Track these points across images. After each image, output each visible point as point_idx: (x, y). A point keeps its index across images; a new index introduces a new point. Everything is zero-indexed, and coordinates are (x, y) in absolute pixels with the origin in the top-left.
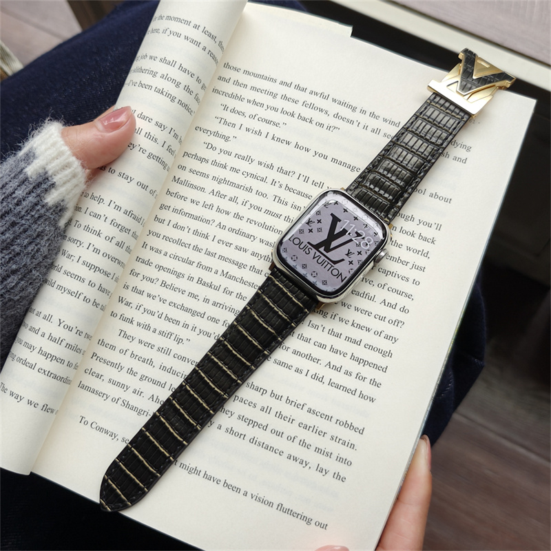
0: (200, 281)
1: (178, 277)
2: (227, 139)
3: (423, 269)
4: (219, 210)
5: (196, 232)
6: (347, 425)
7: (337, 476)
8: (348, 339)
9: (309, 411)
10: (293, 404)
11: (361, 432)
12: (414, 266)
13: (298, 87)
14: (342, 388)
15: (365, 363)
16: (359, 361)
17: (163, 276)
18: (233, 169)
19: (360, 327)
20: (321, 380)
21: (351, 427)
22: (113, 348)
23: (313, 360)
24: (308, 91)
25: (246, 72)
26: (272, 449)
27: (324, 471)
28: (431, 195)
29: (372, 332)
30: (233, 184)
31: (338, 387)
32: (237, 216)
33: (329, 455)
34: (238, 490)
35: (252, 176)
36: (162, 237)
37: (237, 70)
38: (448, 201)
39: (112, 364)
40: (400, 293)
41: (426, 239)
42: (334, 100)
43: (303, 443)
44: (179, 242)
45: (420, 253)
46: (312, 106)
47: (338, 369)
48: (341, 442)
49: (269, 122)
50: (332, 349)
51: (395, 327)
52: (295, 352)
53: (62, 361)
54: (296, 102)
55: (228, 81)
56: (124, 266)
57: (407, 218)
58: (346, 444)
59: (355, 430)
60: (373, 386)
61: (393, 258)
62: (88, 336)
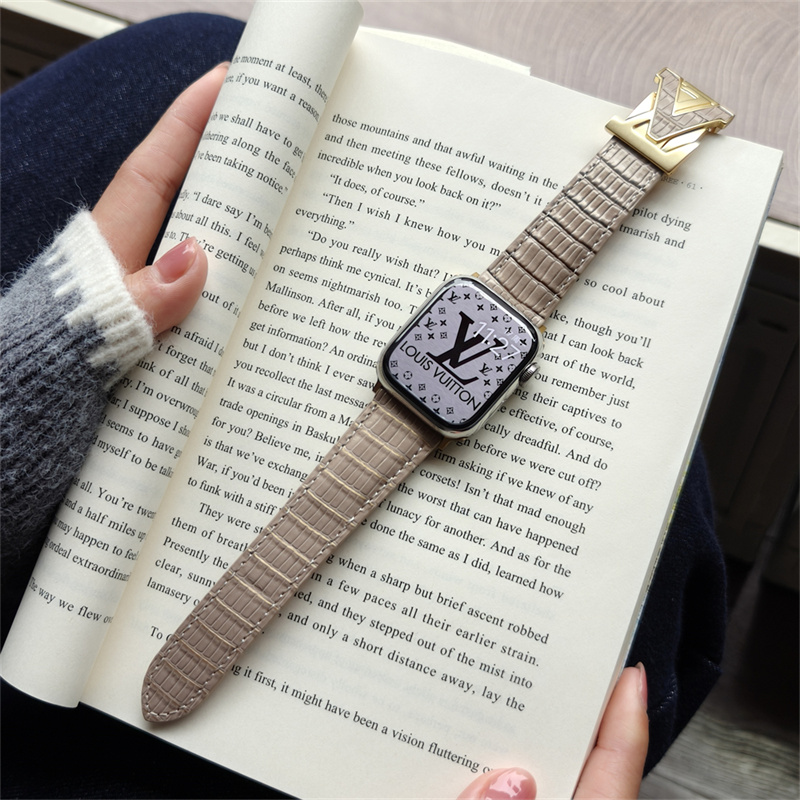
0: (310, 431)
1: (279, 426)
2: (341, 225)
3: (625, 404)
4: (333, 328)
5: (302, 362)
6: (524, 632)
7: (513, 703)
8: (522, 508)
9: (471, 612)
10: (448, 603)
11: (545, 640)
12: (615, 401)
13: (439, 147)
14: (515, 578)
15: (548, 542)
16: (538, 539)
17: (259, 425)
18: (351, 269)
19: (539, 491)
20: (485, 568)
21: (530, 633)
22: (192, 529)
23: (473, 539)
24: (454, 152)
25: (365, 127)
26: (420, 668)
27: (493, 696)
28: (635, 297)
29: (556, 497)
30: (352, 291)
31: (510, 577)
32: (359, 337)
33: (500, 673)
34: (375, 726)
35: (379, 278)
36: (254, 369)
37: (352, 124)
38: (659, 303)
39: (193, 553)
40: (595, 440)
41: (628, 361)
42: (492, 164)
43: (463, 658)
44: (279, 376)
45: (621, 381)
46: (461, 174)
47: (509, 552)
48: (516, 654)
49: (399, 199)
50: (500, 524)
51: (588, 489)
52: (448, 529)
53: (105, 546)
54: (437, 168)
55: (339, 141)
56: (194, 412)
57: (601, 331)
58: (524, 657)
59: (536, 637)
60: (559, 575)
61: (582, 390)
62: (143, 511)
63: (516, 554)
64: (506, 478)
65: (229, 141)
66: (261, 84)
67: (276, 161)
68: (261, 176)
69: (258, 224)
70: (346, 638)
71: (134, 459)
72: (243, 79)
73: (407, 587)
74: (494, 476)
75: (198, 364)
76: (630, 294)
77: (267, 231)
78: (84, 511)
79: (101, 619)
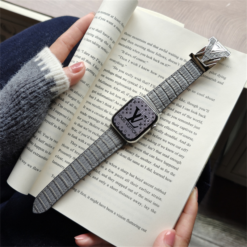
0: (106, 125)
1: (97, 122)
2: (123, 66)
3: (199, 128)
4: (116, 96)
5: (106, 104)
6: (159, 191)
7: (153, 211)
8: (164, 155)
9: (144, 183)
10: (138, 179)
11: (165, 194)
12: (196, 127)
13: (154, 46)
14: (159, 175)
15: (170, 165)
16: (167, 164)
17: (91, 121)
18: (124, 79)
19: (169, 150)
20: (151, 171)
21: (161, 191)
22: (68, 148)
23: (148, 162)
24: (159, 48)
26: (127, 197)
27: (147, 208)
28: (206, 97)
29: (174, 153)
30: (123, 86)
31: (157, 174)
32: (124, 99)
33: (150, 202)
34: (112, 212)
35: (132, 83)
36: (92, 104)
38: (213, 100)
39: (67, 155)
40: (188, 138)
41: (202, 116)
42: (169, 53)
43: (140, 196)
44: (99, 107)
45: (199, 121)
46: (160, 55)
47: (158, 167)
48: (156, 197)
49: (141, 60)
50: (157, 158)
51: (184, 151)
52: (141, 158)
53: (43, 150)
54: (153, 53)
55: (125, 40)
56: (73, 114)
57: (195, 106)
58: (158, 198)
59: (162, 192)
60: (172, 175)
61: (186, 123)
62: (55, 141)
63: (160, 168)
64: (160, 146)
65: (94, 36)
66: (106, 21)
67: (107, 44)
68: (102, 48)
69: (99, 62)
70: (108, 186)
71: (55, 126)
72: (100, 18)
73: (127, 173)
74: (157, 144)
75: (77, 101)
76: (205, 96)
77: (102, 64)
78: (38, 139)
79: (39, 171)
